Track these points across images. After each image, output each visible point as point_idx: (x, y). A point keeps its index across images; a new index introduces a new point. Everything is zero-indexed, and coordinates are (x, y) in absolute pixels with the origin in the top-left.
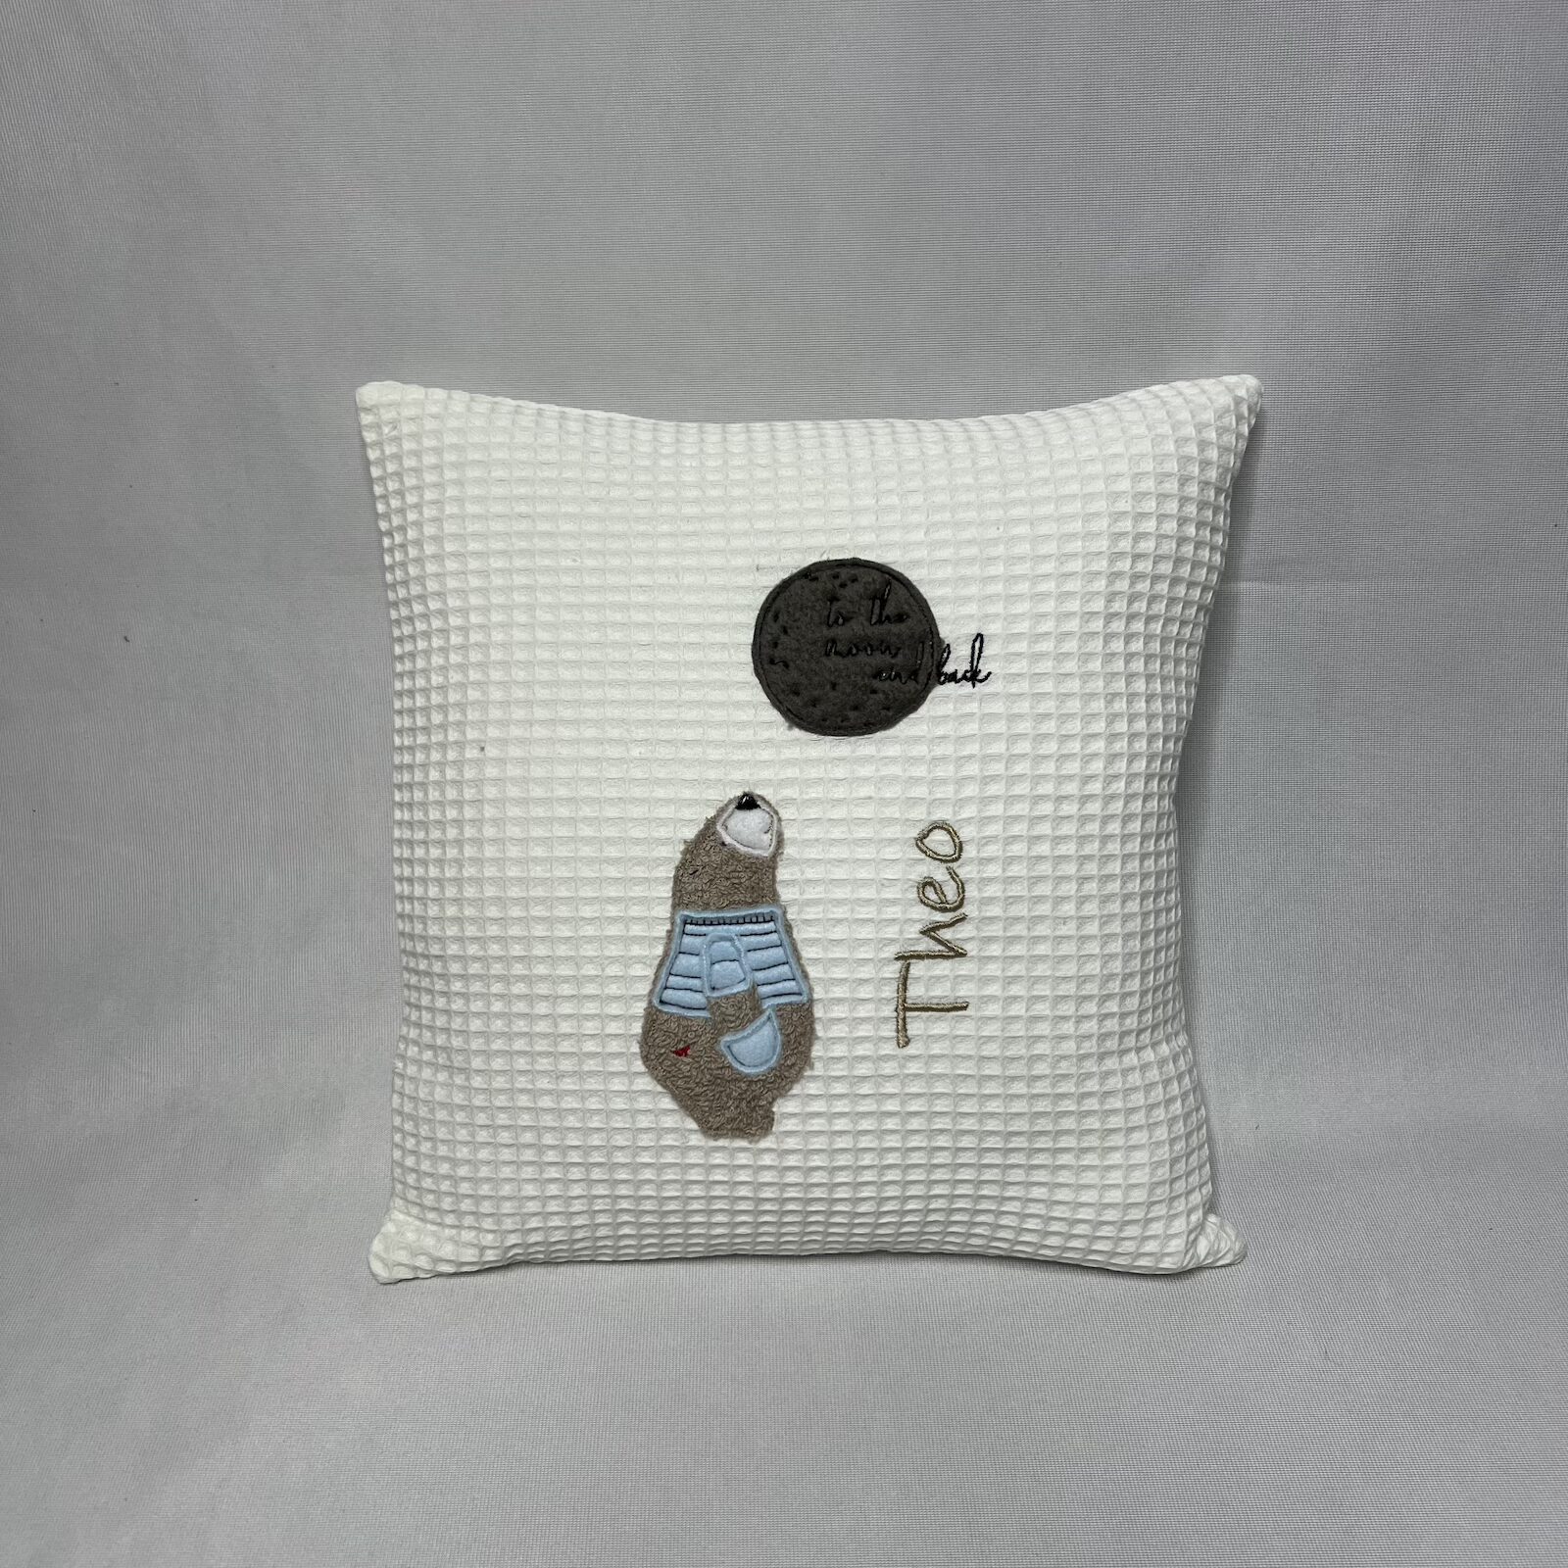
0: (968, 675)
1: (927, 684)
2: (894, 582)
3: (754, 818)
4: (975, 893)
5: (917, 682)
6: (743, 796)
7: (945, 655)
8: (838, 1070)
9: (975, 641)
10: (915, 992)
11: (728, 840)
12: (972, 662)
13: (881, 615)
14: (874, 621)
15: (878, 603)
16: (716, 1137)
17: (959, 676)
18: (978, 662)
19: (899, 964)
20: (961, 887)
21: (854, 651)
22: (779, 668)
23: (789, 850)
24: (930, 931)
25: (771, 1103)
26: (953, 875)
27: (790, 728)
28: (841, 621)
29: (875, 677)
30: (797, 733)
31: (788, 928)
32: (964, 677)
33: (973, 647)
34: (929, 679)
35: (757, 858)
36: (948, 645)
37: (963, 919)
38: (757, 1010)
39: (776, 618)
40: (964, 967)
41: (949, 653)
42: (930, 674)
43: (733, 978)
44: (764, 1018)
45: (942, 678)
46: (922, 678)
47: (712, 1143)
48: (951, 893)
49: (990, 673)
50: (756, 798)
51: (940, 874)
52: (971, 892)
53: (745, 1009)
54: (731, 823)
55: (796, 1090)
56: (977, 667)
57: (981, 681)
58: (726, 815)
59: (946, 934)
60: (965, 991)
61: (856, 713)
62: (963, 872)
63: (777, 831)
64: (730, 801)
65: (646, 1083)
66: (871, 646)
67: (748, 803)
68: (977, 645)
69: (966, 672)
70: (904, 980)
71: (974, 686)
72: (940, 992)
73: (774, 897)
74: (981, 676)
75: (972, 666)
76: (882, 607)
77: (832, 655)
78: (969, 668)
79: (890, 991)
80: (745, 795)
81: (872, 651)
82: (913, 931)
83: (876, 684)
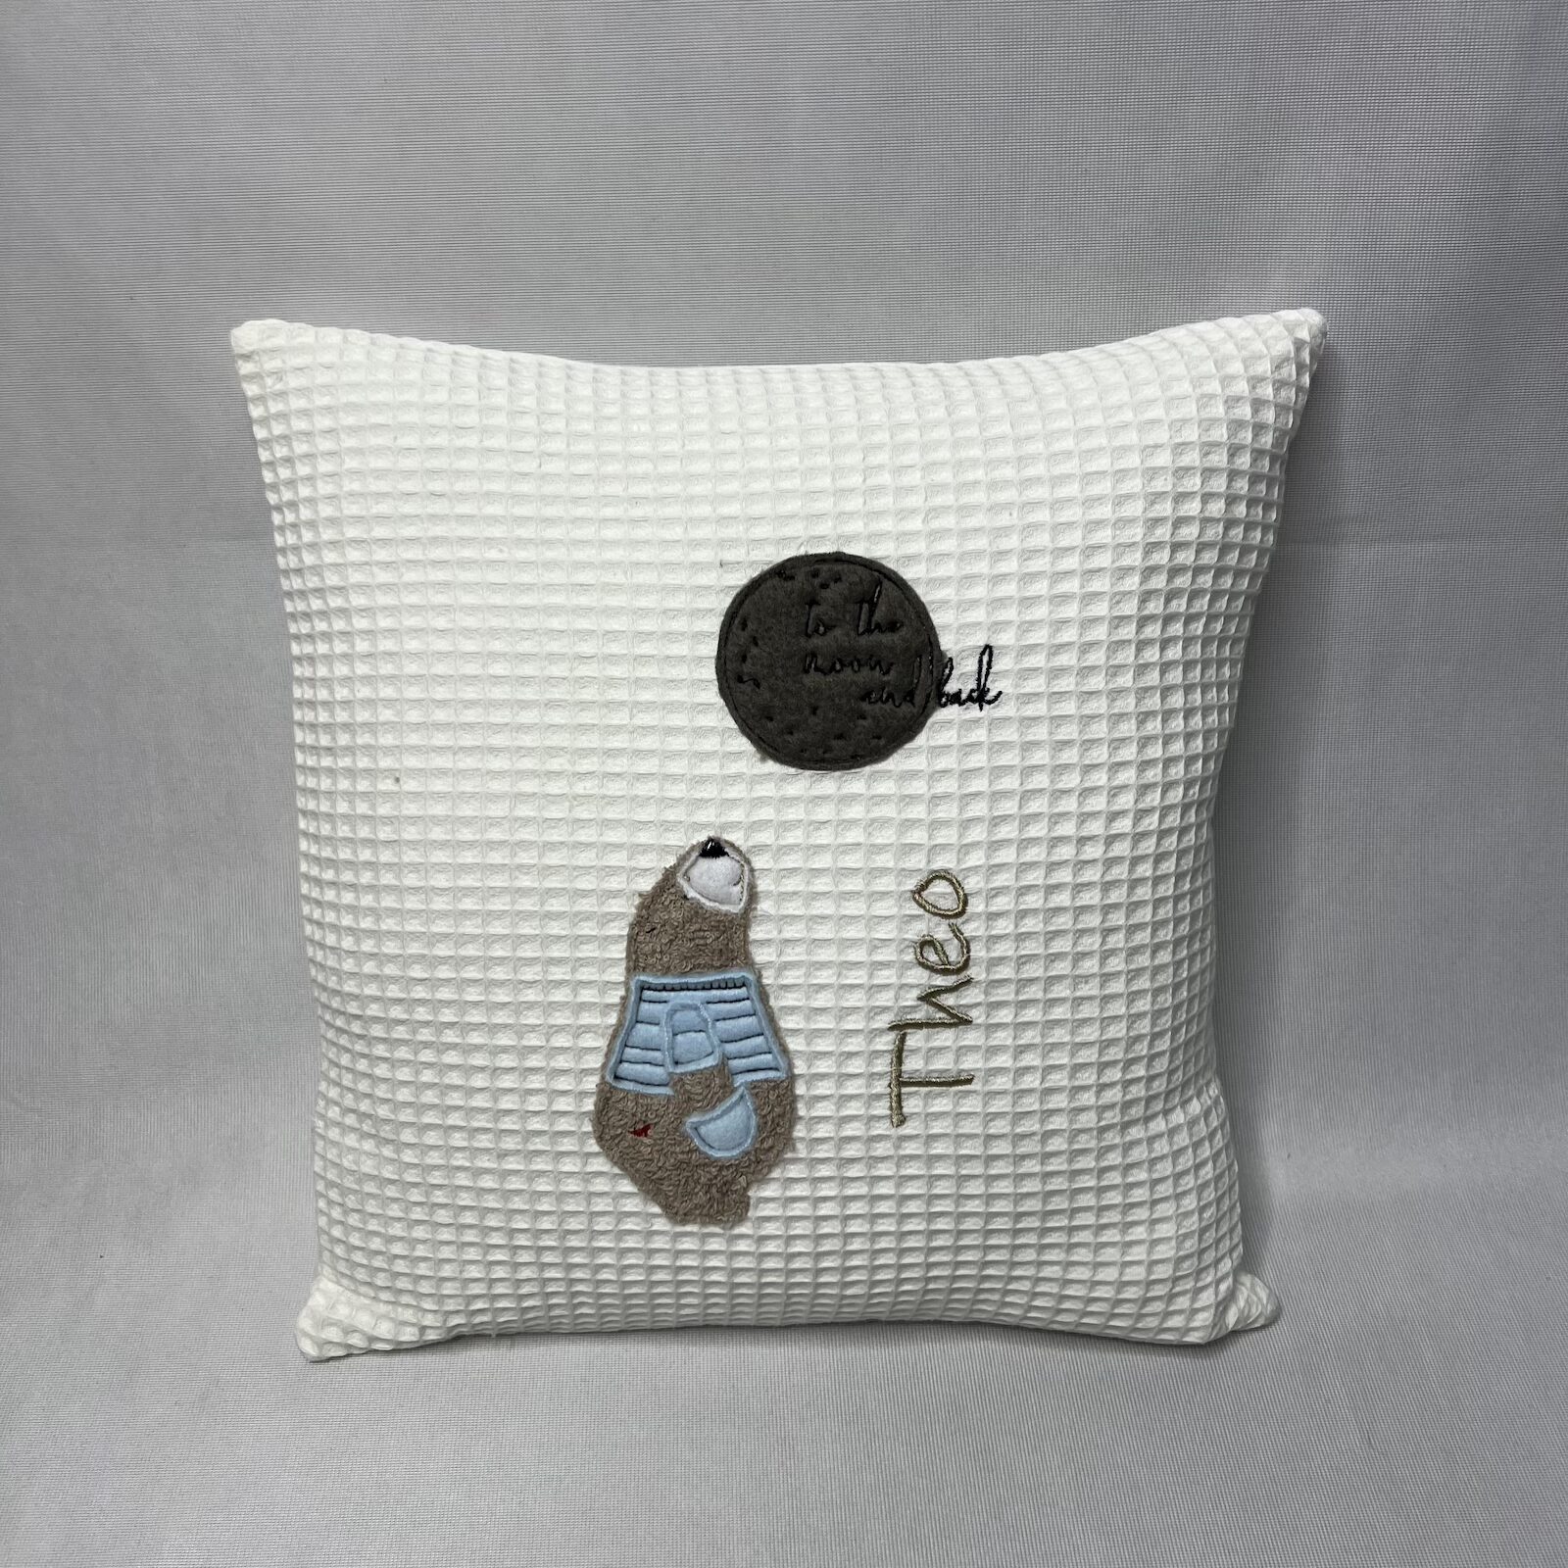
0: (975, 695)
1: (925, 708)
2: (886, 583)
3: (721, 866)
4: (983, 953)
5: (913, 704)
6: (708, 842)
7: (947, 671)
8: (823, 1151)
9: (983, 653)
10: (913, 1064)
11: (691, 894)
12: (979, 680)
13: (869, 623)
14: (861, 630)
15: (866, 606)
16: (684, 1222)
17: (964, 696)
18: (986, 680)
19: (892, 1036)
20: (966, 945)
21: (838, 667)
22: (747, 687)
23: (764, 906)
24: (929, 997)
25: (746, 1189)
26: (956, 932)
27: (763, 760)
28: (822, 629)
29: (863, 699)
30: (772, 766)
31: (764, 996)
32: (970, 698)
33: (980, 661)
34: (927, 702)
35: (726, 915)
36: (951, 659)
37: (968, 982)
38: (727, 1089)
39: (744, 626)
40: (971, 1037)
41: (952, 669)
42: (928, 696)
43: (700, 1053)
44: (735, 1097)
45: (944, 700)
46: (919, 699)
47: (679, 1229)
48: (954, 954)
49: (1000, 693)
50: (723, 844)
51: (942, 932)
52: (978, 951)
53: (716, 1085)
54: (695, 873)
55: (776, 1174)
56: (985, 685)
57: (989, 702)
58: (687, 864)
59: (949, 1000)
60: (970, 1063)
61: (841, 743)
62: (969, 929)
63: (749, 884)
64: (693, 848)
65: (600, 1164)
66: (858, 661)
67: (714, 849)
68: (985, 658)
69: (972, 691)
70: (899, 1055)
71: (981, 709)
72: (943, 1064)
73: (748, 962)
74: (990, 696)
75: (979, 684)
76: (871, 613)
77: (812, 671)
78: (975, 687)
79: (882, 1065)
80: (710, 840)
81: (860, 665)
82: (910, 998)
83: (865, 706)
